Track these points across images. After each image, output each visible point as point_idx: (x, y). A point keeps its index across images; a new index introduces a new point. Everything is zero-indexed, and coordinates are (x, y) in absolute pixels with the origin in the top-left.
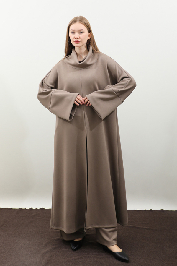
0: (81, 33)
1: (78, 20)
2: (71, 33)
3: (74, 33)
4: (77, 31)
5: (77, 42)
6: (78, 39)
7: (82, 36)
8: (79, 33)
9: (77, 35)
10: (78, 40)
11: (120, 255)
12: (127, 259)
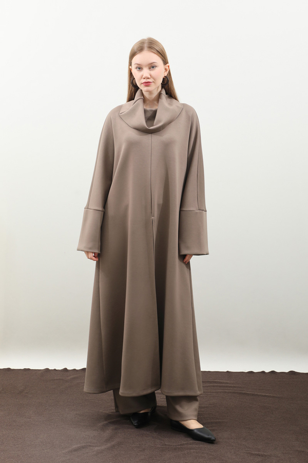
0: (153, 67)
1: (146, 45)
2: (136, 68)
3: (140, 68)
4: (146, 66)
5: (147, 84)
6: (148, 78)
7: (154, 72)
8: (150, 68)
9: (146, 72)
10: (148, 80)
11: (201, 432)
12: (213, 438)
